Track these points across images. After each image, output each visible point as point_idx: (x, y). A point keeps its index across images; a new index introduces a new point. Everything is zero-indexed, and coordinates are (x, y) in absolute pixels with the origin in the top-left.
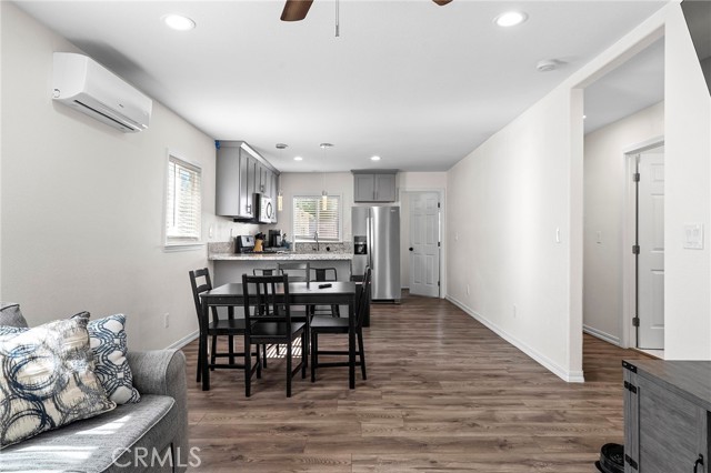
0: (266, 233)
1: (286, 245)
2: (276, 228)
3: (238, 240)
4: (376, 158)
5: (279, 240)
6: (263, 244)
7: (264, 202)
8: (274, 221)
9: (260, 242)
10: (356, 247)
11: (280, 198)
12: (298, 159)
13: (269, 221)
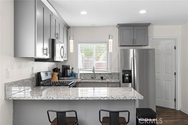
0: (60, 67)
1: (73, 75)
2: (67, 64)
3: (38, 75)
4: (143, 12)
5: (69, 72)
6: (58, 76)
7: (58, 47)
8: (66, 59)
9: (56, 74)
10: (124, 77)
11: (71, 41)
12: (84, 13)
13: (62, 60)
